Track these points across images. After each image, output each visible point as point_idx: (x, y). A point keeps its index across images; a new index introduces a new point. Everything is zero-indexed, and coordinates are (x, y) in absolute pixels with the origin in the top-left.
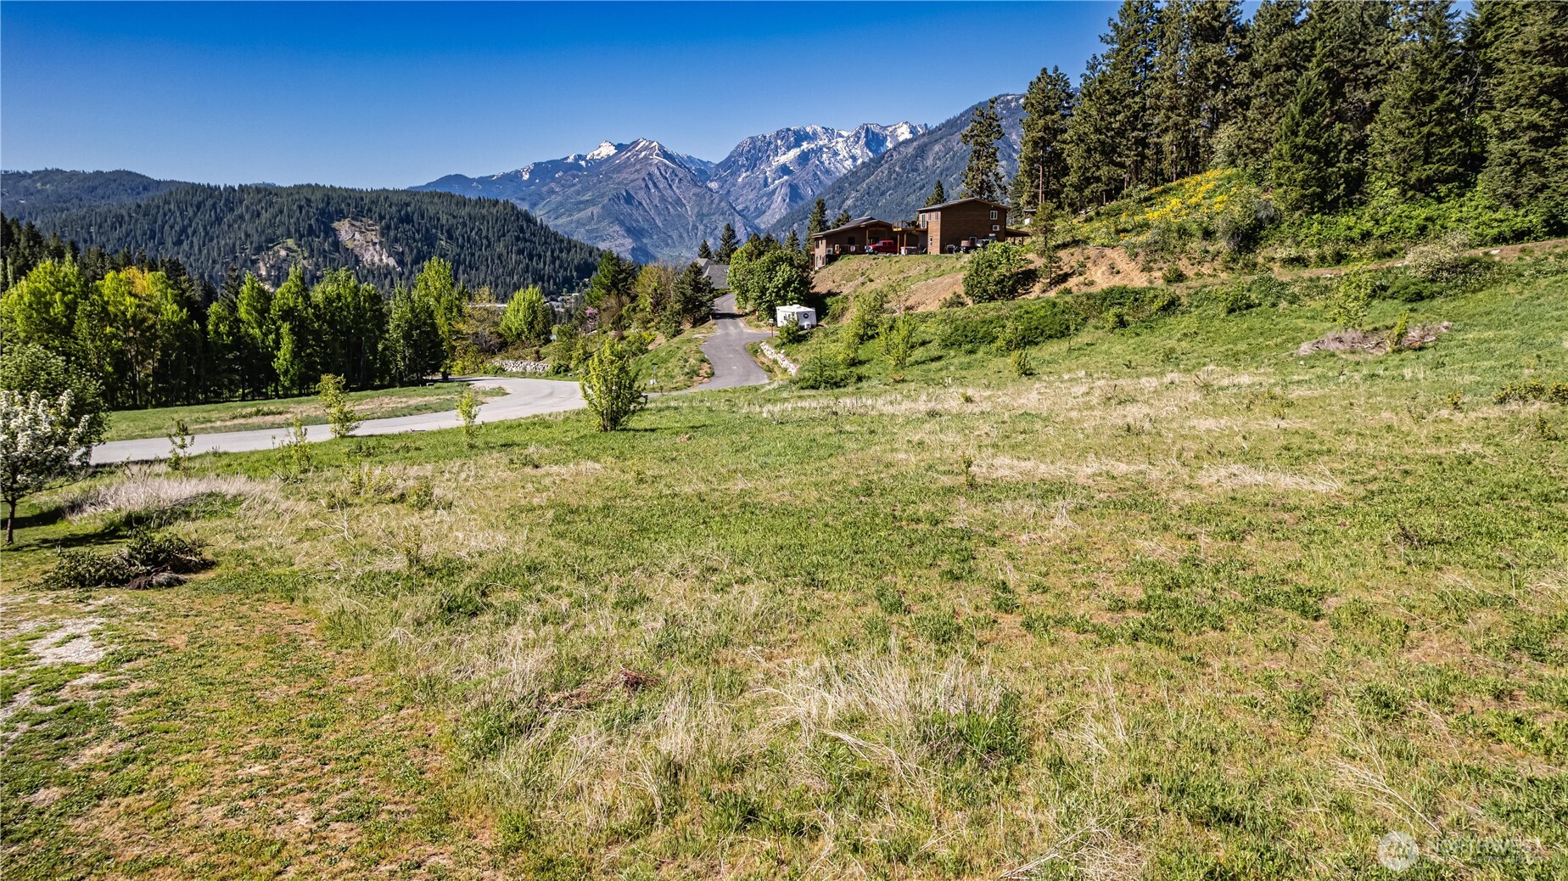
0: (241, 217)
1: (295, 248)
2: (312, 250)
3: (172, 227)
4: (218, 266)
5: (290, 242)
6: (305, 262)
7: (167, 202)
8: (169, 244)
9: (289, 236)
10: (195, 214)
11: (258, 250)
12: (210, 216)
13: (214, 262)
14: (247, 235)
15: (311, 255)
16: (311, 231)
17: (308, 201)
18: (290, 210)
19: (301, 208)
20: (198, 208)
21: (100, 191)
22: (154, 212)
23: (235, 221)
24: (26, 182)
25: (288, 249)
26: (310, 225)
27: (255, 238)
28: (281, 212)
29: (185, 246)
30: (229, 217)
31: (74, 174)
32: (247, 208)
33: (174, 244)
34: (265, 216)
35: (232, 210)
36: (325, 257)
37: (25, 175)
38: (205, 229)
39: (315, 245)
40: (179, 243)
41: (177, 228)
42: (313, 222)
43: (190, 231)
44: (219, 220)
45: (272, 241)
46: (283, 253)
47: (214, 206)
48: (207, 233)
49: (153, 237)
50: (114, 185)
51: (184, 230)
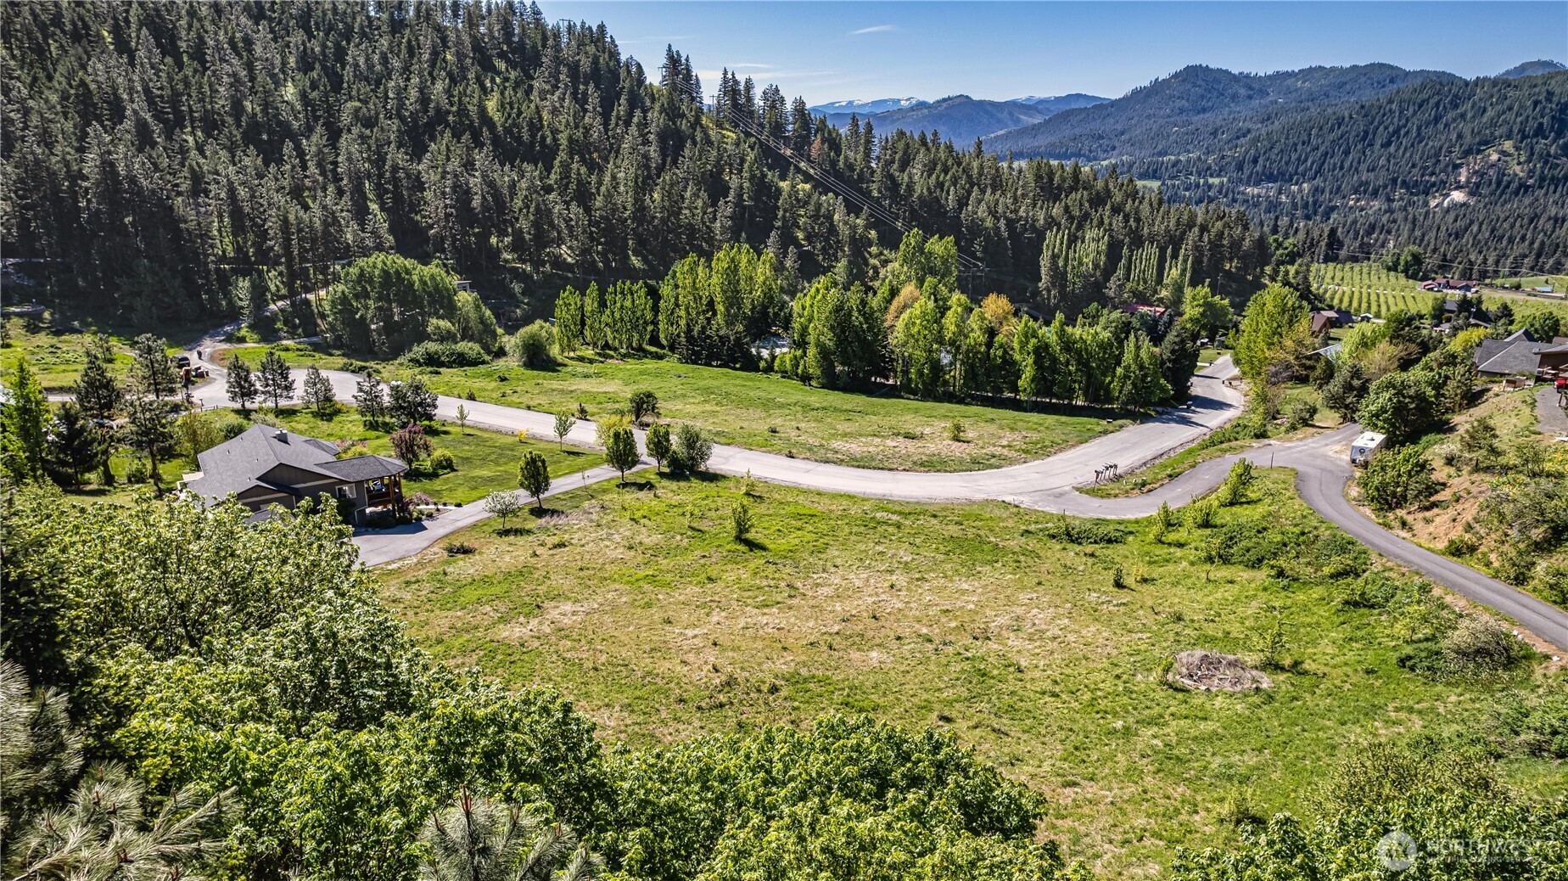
0: (1463, 116)
1: (1512, 151)
2: (1532, 154)
3: (1386, 128)
4: (1414, 171)
5: (1508, 145)
6: (1518, 169)
7: (1390, 102)
8: (1377, 146)
9: (1509, 138)
10: (1415, 113)
11: (1467, 153)
12: (1428, 114)
13: (1414, 166)
14: (1460, 136)
15: (1529, 160)
16: (1540, 132)
17: (1550, 94)
18: (1521, 107)
19: (1536, 103)
20: (1420, 106)
21: (1348, 87)
22: (1374, 112)
23: (1454, 120)
24: (1289, 82)
25: (1504, 153)
26: (1541, 124)
27: (1468, 140)
28: (1510, 109)
29: (1392, 149)
30: (1450, 115)
31: (1333, 69)
32: (1474, 104)
33: (1382, 146)
34: (1490, 113)
35: (1456, 106)
36: (1546, 162)
37: (1288, 75)
38: (1419, 128)
39: (1537, 148)
40: (1388, 144)
41: (1391, 129)
42: (1545, 121)
43: (1402, 132)
44: (1437, 120)
45: (1486, 143)
46: (1495, 157)
47: (1437, 105)
48: (1419, 134)
49: (1364, 139)
50: (1363, 79)
51: (1397, 132)
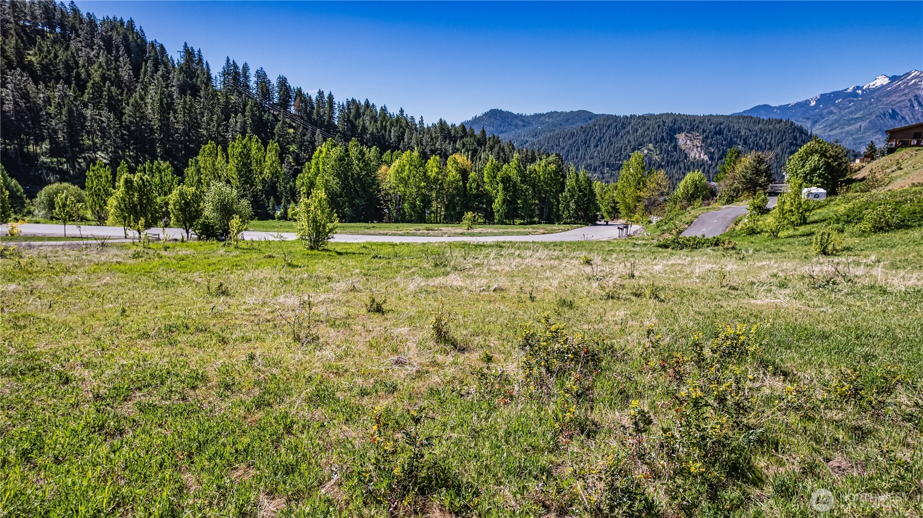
0: (628, 132)
1: (653, 149)
2: (662, 150)
3: (595, 138)
4: (612, 158)
5: (651, 146)
6: (657, 157)
7: (595, 125)
8: (592, 147)
9: (650, 142)
10: (607, 131)
11: (633, 150)
12: (612, 131)
13: (611, 156)
14: (629, 142)
15: (661, 153)
16: (663, 139)
17: (664, 122)
18: (653, 127)
19: (659, 126)
20: (608, 128)
21: (570, 121)
22: (588, 130)
23: (625, 134)
24: (542, 118)
25: (649, 150)
26: (663, 136)
27: (633, 143)
28: (648, 129)
29: (599, 148)
30: (623, 132)
31: (562, 113)
32: (632, 127)
33: (594, 147)
34: (640, 131)
35: (624, 128)
36: (668, 154)
37: (541, 115)
38: (610, 138)
39: (663, 147)
40: (596, 146)
41: (597, 138)
42: (664, 134)
43: (602, 140)
44: (617, 134)
45: (641, 145)
46: (646, 152)
47: (616, 127)
48: (610, 141)
49: (585, 143)
50: (577, 118)
51: (600, 140)
